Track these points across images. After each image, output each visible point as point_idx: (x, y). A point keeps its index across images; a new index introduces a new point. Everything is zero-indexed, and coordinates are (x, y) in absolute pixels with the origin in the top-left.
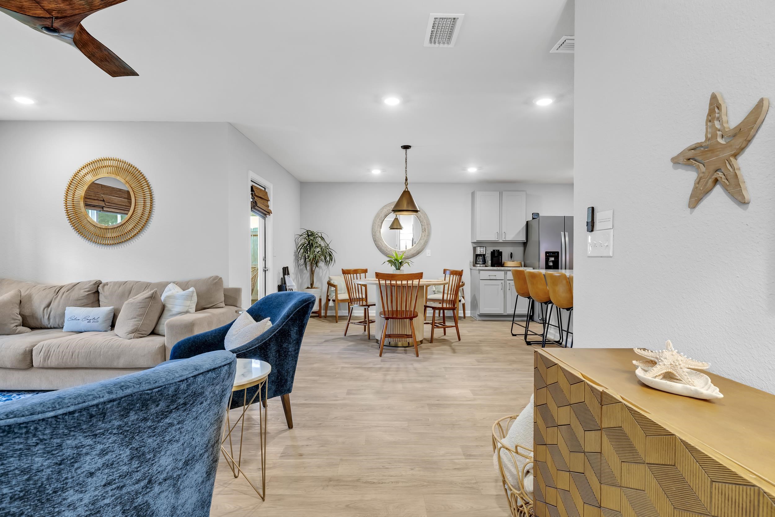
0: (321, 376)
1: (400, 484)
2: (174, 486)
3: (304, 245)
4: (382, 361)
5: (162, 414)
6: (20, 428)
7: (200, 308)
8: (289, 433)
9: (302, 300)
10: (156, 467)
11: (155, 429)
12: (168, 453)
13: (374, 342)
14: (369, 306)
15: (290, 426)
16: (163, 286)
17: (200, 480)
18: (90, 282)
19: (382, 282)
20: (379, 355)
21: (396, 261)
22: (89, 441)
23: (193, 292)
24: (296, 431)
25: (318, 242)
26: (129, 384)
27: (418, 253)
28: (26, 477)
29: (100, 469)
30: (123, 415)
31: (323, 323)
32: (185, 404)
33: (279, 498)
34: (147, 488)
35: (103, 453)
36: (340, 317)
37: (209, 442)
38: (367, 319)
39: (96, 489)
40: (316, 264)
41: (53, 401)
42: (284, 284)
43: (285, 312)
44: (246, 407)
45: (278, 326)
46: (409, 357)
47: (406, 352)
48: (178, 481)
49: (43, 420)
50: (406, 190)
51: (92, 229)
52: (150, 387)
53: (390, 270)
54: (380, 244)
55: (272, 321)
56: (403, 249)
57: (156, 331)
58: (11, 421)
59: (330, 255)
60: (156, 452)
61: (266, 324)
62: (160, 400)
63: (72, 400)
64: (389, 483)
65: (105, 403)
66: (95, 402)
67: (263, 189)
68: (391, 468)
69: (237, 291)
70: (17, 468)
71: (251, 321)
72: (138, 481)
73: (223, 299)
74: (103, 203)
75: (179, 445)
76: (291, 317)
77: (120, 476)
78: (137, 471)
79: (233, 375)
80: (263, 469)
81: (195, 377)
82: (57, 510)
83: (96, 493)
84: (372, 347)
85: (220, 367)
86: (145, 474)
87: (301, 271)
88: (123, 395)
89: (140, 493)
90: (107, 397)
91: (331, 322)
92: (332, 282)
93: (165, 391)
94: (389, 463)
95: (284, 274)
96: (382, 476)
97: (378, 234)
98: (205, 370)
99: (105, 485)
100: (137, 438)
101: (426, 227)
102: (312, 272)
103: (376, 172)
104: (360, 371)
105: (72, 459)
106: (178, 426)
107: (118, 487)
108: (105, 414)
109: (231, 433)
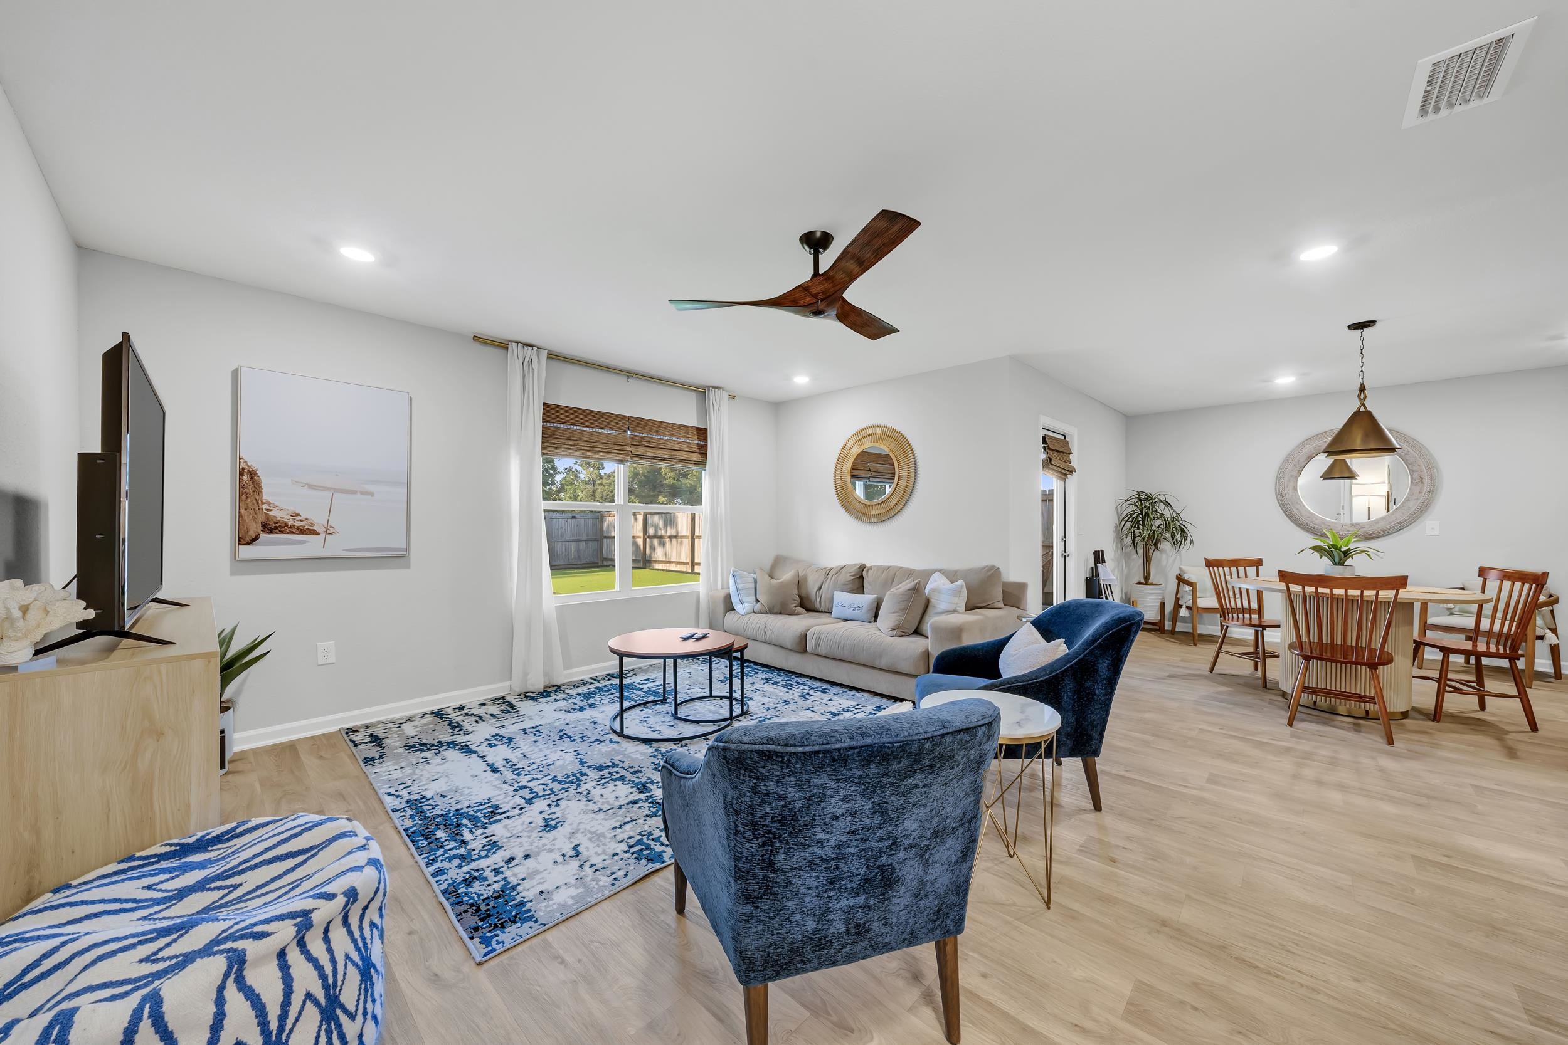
0: (1157, 736)
1: (1321, 997)
2: (922, 856)
3: (1132, 515)
4: (1293, 736)
5: (905, 773)
6: (777, 756)
7: (970, 607)
8: (1093, 816)
9: (1119, 618)
10: (900, 829)
11: (898, 786)
12: (914, 817)
13: (1276, 695)
14: (1264, 627)
15: (1098, 807)
16: (927, 574)
17: (954, 859)
18: (855, 565)
19: (1296, 588)
20: (1286, 721)
21: (1332, 549)
22: (832, 785)
23: (962, 586)
24: (1106, 818)
25: (1159, 511)
26: (869, 731)
27: (1400, 527)
28: (782, 803)
29: (843, 816)
30: (863, 766)
31: (1169, 643)
32: (931, 766)
33: (1072, 916)
34: (892, 849)
35: (846, 800)
36: (1201, 635)
37: (964, 816)
38: (1260, 649)
39: (840, 834)
40: (1156, 545)
41: (801, 735)
42: (1096, 576)
43: (1089, 632)
44: (1027, 761)
45: (1077, 653)
46: (1365, 741)
47: (1357, 728)
48: (926, 851)
49: (795, 753)
50: (1362, 409)
51: (858, 505)
52: (891, 740)
53: (1320, 566)
54: (1296, 511)
55: (1069, 643)
56: (1360, 517)
57: (919, 630)
58: (771, 747)
59: (1183, 531)
60: (901, 811)
61: (1059, 649)
62: (901, 757)
63: (817, 738)
64: (1293, 982)
65: (846, 749)
66: (837, 746)
67: (1062, 438)
68: (1299, 955)
69: (1022, 587)
70: (775, 793)
71: (1037, 639)
72: (881, 840)
73: (1001, 596)
74: (869, 472)
75: (926, 811)
76: (1100, 643)
77: (863, 828)
78: (881, 828)
79: (995, 737)
80: (1048, 859)
81: (943, 736)
82: (807, 843)
83: (841, 838)
84: (1270, 703)
85: (975, 727)
86: (888, 833)
87: (1127, 557)
88: (863, 744)
89: (884, 852)
90: (847, 743)
91: (1183, 642)
92: (1186, 577)
93: (908, 748)
94: (1296, 944)
95: (1097, 561)
96: (1278, 963)
97: (1291, 492)
98: (954, 729)
99: (848, 833)
100: (878, 792)
101: (1425, 474)
102: (1147, 559)
103: (1285, 380)
104: (1237, 745)
105: (818, 798)
106: (924, 790)
107: (862, 839)
108: (847, 760)
109: (1004, 795)
